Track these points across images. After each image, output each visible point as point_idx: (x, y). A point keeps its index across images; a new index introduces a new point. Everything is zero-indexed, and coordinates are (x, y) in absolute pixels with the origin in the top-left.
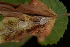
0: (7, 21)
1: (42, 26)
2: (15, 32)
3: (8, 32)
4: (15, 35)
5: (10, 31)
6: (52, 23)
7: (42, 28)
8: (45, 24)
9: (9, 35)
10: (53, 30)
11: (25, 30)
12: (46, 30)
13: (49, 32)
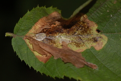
0: (81, 48)
1: (45, 30)
2: (76, 34)
3: (83, 36)
4: (77, 30)
5: (81, 37)
6: (33, 31)
7: (45, 29)
8: (41, 32)
9: (83, 32)
10: (35, 22)
11: (64, 34)
12: (43, 24)
13: (40, 21)
